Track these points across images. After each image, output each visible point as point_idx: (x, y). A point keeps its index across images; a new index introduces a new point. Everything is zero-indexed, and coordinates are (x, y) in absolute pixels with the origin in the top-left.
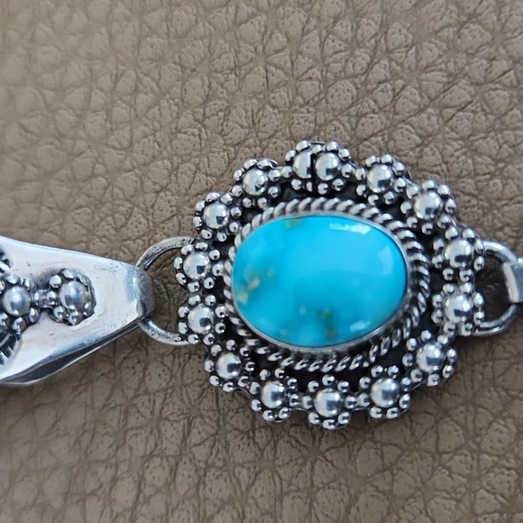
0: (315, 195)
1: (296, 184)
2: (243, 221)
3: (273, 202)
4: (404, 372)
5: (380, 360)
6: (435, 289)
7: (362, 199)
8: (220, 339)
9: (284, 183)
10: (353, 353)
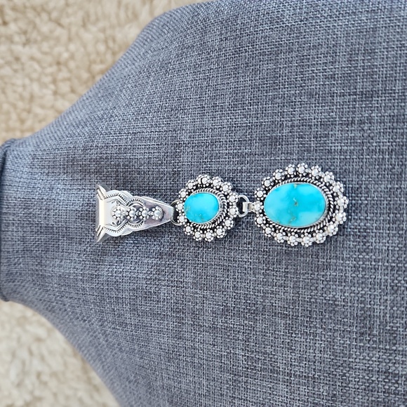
0: (203, 187)
1: (199, 186)
2: (189, 195)
3: (195, 190)
4: (223, 227)
5: (218, 225)
6: (228, 207)
7: (212, 188)
8: (186, 223)
9: (197, 185)
10: (213, 223)
